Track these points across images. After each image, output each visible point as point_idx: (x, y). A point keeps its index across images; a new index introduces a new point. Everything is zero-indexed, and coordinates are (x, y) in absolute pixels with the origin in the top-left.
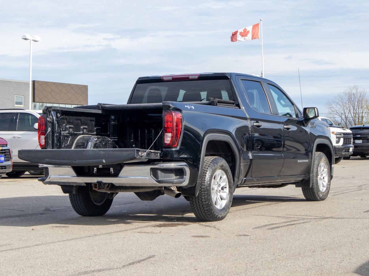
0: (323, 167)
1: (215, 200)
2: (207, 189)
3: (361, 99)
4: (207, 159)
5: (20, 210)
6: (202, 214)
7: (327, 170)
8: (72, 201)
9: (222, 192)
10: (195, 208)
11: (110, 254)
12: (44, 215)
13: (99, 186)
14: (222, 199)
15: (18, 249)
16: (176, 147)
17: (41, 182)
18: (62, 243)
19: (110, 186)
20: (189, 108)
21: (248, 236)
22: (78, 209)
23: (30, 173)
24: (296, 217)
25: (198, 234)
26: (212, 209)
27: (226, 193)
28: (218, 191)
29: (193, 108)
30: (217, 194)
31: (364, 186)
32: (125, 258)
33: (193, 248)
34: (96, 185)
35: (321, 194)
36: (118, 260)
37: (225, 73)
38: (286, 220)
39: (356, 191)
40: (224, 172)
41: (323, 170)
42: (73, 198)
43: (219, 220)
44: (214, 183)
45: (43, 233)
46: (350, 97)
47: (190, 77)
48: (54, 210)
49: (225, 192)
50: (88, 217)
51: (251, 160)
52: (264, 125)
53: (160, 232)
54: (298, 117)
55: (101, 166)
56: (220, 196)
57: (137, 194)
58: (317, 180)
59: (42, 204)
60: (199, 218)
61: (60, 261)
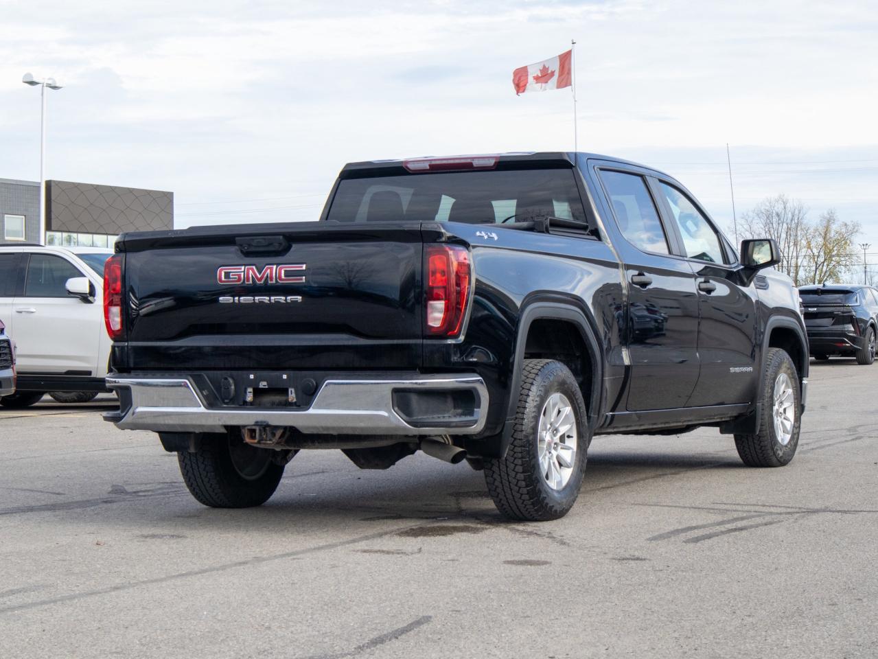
0: (784, 385)
1: (546, 466)
2: (528, 441)
3: (793, 226)
4: (527, 366)
5: (50, 490)
6: (513, 502)
7: (793, 392)
8: (186, 471)
9: (562, 448)
10: (497, 487)
11: (312, 614)
12: (115, 506)
13: (260, 435)
14: (561, 465)
15: (72, 598)
16: (456, 336)
17: (111, 424)
18: (178, 582)
19: (288, 434)
20: (486, 237)
21: (645, 559)
22: (200, 490)
23: (54, 398)
24: (739, 508)
25: (518, 555)
26: (540, 492)
27: (570, 451)
28: (553, 445)
29: (496, 238)
30: (550, 453)
31: (862, 428)
32: (356, 626)
33: (519, 596)
34: (254, 431)
35: (781, 450)
36: (339, 632)
37: (563, 153)
38: (719, 518)
39: (850, 443)
40: (566, 398)
41: (784, 392)
42: (189, 463)
43: (556, 519)
44: (545, 424)
45: (124, 554)
46: (768, 221)
47: (476, 163)
48: (135, 492)
49: (568, 448)
50: (225, 510)
51: (628, 368)
52: (657, 282)
53: (420, 550)
54: (729, 263)
55: (265, 383)
56: (558, 457)
57: (349, 453)
58: (771, 417)
59: (102, 476)
60: (506, 512)
61: (190, 634)
